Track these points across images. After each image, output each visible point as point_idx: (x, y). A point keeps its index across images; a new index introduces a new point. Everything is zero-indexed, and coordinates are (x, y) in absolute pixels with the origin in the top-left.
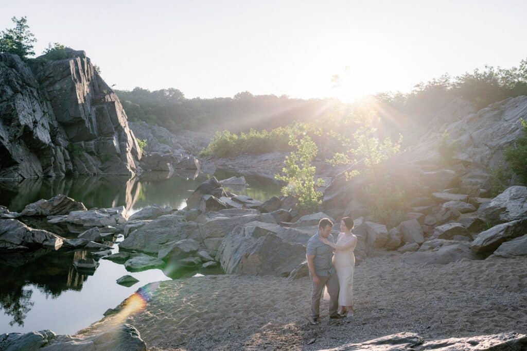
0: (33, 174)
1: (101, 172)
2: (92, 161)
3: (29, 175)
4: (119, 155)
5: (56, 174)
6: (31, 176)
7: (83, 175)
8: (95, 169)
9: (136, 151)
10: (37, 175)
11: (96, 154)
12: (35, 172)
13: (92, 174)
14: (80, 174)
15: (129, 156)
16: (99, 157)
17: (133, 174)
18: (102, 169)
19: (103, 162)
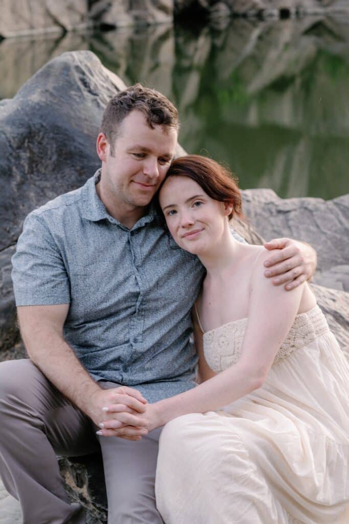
0: (40, 19)
3: (24, 25)
5: (137, 18)
6: (32, 27)
7: (245, 16)
10: (56, 22)
12: (48, 13)
13: (276, 12)
14: (234, 16)
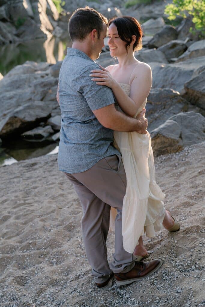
1: (16, 39)
2: (6, 29)
4: (32, 18)
8: (10, 37)
9: (51, 11)
11: (9, 20)
13: (8, 42)
15: (43, 17)
16: (12, 23)
17: (49, 36)
18: (18, 35)
19: (17, 28)
